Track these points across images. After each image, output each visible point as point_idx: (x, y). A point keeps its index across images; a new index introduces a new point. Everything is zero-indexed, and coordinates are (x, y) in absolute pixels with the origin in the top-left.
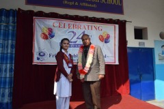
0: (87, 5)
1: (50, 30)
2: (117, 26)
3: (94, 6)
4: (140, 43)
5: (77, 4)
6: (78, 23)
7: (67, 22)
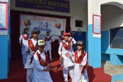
0: (49, 7)
1: (29, 21)
2: (65, 20)
3: (54, 8)
4: (78, 29)
5: (43, 7)
6: (44, 18)
7: (38, 17)
